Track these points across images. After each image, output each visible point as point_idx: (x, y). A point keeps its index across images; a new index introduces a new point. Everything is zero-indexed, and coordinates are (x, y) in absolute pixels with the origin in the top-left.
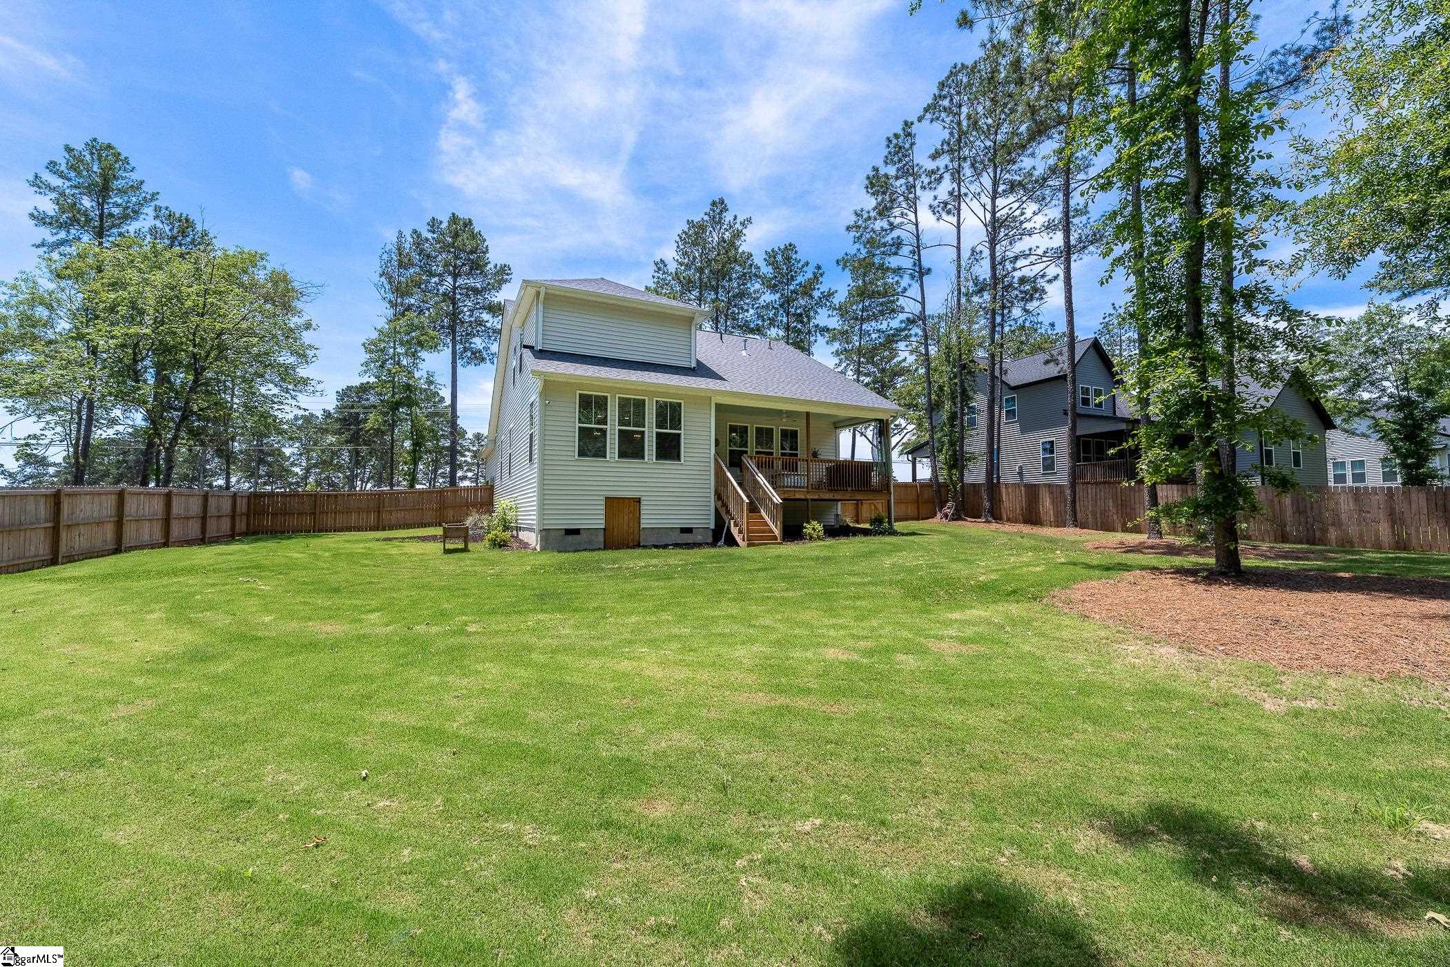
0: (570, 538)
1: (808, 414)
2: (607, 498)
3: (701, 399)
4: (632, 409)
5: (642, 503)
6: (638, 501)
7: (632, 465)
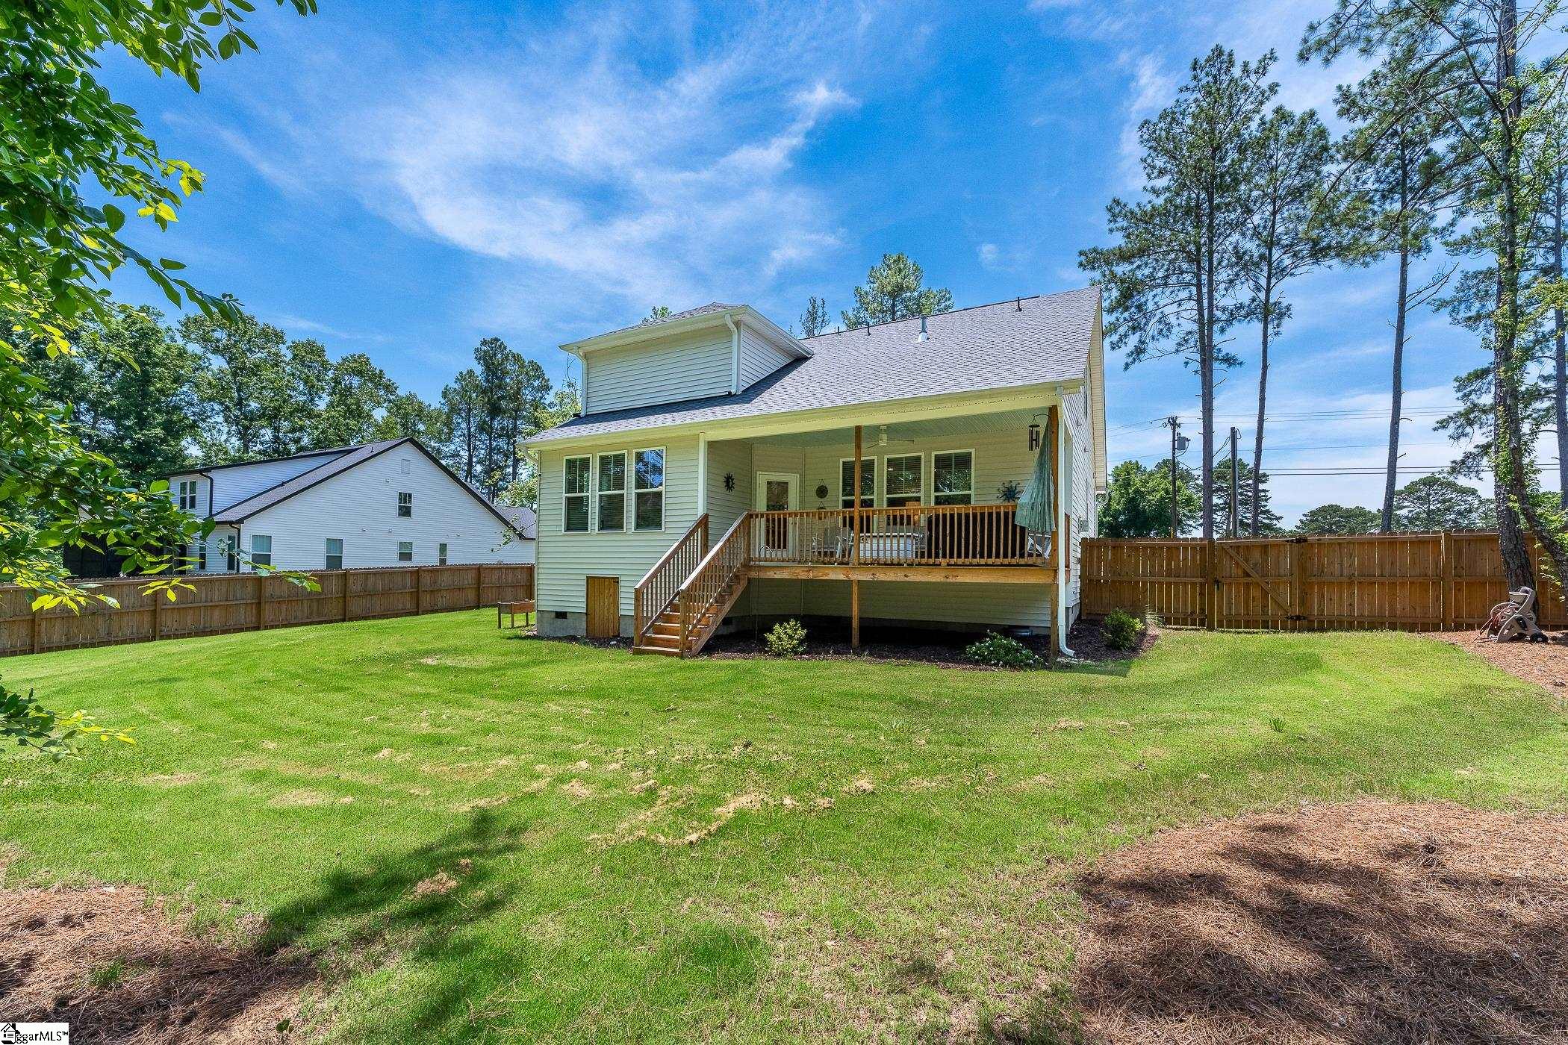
0: (559, 621)
1: (858, 428)
2: (588, 578)
3: (685, 443)
4: (611, 466)
5: (622, 584)
6: (615, 581)
7: (611, 537)
